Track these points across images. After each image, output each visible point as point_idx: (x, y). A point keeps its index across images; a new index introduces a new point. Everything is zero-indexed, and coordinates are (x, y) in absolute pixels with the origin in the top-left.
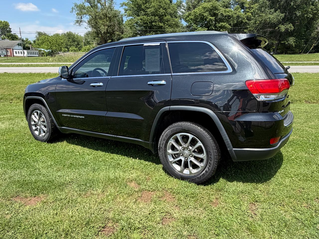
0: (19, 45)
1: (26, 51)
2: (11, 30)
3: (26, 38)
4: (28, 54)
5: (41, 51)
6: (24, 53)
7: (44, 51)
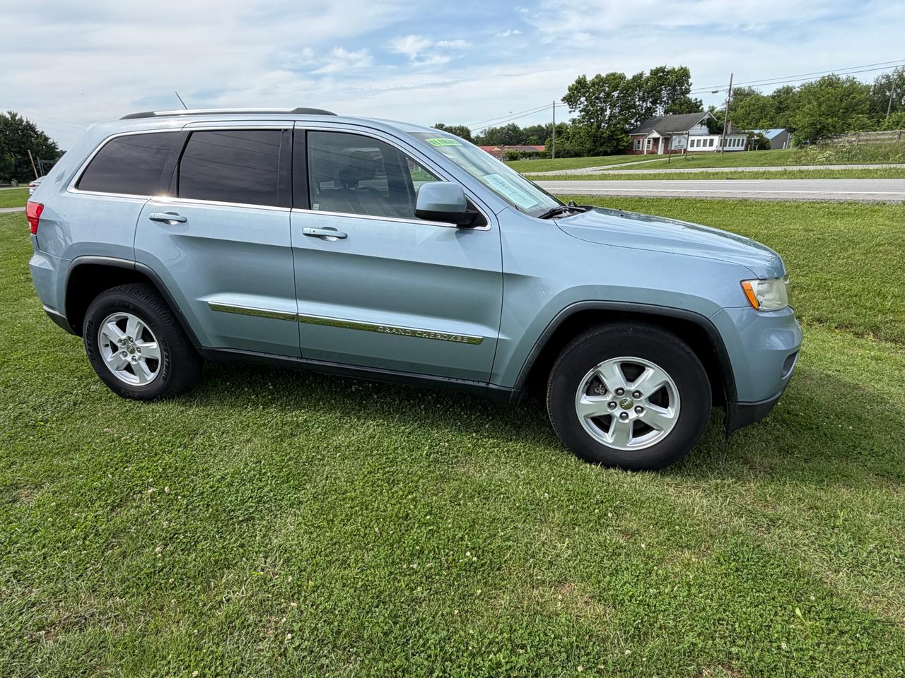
0: (702, 125)
1: (717, 139)
2: (691, 87)
3: (710, 107)
5: (752, 135)
6: (711, 144)
7: (760, 135)
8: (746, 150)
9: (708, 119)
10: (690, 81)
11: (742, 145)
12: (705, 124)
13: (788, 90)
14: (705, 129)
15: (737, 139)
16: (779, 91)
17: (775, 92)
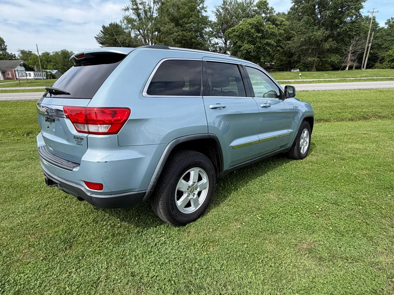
0: (21, 66)
2: (7, 47)
4: (35, 76)
5: (47, 72)
6: (30, 76)
7: (50, 72)
8: (47, 79)
9: (23, 64)
10: (6, 44)
11: (45, 77)
12: (22, 66)
13: (48, 54)
14: (23, 68)
15: (40, 73)
16: (44, 54)
17: (42, 54)
